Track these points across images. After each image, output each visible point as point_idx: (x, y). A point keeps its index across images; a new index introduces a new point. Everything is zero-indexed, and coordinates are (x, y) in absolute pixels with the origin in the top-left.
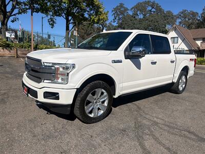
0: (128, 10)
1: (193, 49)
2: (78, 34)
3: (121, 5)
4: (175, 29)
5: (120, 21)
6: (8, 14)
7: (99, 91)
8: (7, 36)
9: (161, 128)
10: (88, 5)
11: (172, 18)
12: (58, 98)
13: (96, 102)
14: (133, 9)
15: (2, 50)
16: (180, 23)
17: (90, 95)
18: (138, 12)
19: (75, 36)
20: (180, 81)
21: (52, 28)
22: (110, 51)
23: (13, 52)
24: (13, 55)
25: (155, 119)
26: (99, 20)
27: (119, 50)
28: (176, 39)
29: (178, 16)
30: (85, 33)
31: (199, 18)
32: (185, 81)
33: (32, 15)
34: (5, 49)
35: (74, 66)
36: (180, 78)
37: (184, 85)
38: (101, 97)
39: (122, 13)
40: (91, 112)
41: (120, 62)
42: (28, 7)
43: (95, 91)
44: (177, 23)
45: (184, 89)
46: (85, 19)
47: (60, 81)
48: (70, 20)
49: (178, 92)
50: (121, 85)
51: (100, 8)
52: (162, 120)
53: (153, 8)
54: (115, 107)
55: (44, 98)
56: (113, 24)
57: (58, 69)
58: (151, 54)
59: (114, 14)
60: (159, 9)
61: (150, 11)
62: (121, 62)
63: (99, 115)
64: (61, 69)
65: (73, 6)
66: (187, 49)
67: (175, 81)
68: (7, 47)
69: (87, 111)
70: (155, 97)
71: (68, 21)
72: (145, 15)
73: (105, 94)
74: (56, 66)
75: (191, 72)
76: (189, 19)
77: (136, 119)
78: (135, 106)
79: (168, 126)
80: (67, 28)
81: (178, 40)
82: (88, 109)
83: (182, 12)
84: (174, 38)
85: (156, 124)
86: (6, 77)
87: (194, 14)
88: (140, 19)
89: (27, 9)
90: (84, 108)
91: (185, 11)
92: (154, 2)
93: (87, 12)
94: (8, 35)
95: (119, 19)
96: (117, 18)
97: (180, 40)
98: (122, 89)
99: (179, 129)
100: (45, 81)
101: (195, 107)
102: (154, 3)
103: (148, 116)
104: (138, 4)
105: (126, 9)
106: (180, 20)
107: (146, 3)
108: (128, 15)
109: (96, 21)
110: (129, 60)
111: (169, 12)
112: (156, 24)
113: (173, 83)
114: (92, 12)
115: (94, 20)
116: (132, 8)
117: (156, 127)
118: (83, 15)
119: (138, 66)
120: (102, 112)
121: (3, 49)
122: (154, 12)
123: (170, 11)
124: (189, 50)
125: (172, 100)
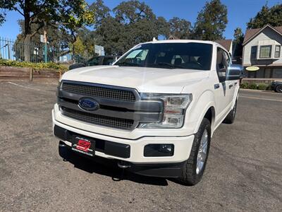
0: (109, 10)
3: (100, 3)
14: (117, 10)
18: (124, 15)
19: (44, 43)
31: (191, 29)
39: (101, 14)
53: (142, 11)
55: (145, 155)
60: (150, 15)
61: (139, 14)
72: (132, 20)
83: (173, 20)
87: (186, 24)
88: (126, 24)
91: (176, 18)
92: (144, 3)
95: (97, 22)
102: (143, 5)
104: (123, 3)
105: (107, 9)
107: (132, 3)
108: (110, 18)
109: (76, 22)
111: (161, 19)
115: (73, 21)
118: (53, 12)
122: (144, 16)
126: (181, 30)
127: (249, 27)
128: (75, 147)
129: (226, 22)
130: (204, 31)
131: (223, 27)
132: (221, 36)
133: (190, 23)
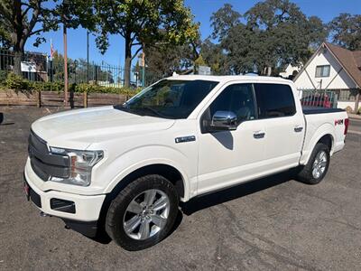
0: (239, 16)
1: (357, 87)
2: (146, 63)
3: (228, 8)
4: (325, 51)
5: (226, 37)
6: (25, 31)
7: (152, 193)
8: (23, 70)
9: (262, 262)
10: (165, 12)
11: (321, 30)
12: (73, 210)
13: (146, 213)
14: (249, 15)
15: (15, 95)
16: (336, 37)
17: (133, 202)
18: (259, 20)
19: (141, 68)
20: (316, 161)
21: (103, 53)
22: (174, 121)
23: (34, 98)
24: (34, 103)
25: (257, 241)
26: (183, 38)
27: (190, 117)
28: (326, 69)
29: (333, 26)
30: (163, 58)
32: (325, 160)
33: (65, 32)
34: (19, 92)
35: (100, 155)
36: (315, 155)
37: (323, 169)
38: (157, 203)
39: (229, 22)
40: (136, 231)
41: (192, 139)
42: (59, 18)
43: (144, 194)
44: (330, 40)
45: (323, 176)
46: (160, 37)
47: (78, 178)
48: (132, 40)
49: (312, 180)
50: (194, 180)
51: (186, 17)
52: (269, 242)
53: (285, 11)
54: (189, 214)
55: (52, 208)
56: (212, 41)
57: (74, 158)
58: (255, 119)
59: (214, 23)
60: (296, 15)
61: (280, 17)
62: (194, 139)
63: (151, 235)
64: (80, 160)
65: (136, 15)
66: (347, 87)
67: (305, 162)
68: (24, 88)
69: (128, 231)
70: (266, 191)
71: (128, 41)
72: (270, 25)
73: (164, 197)
74: (71, 154)
75: (338, 143)
76: (353, 31)
77: (221, 240)
78: (226, 212)
79: (277, 257)
80: (128, 53)
81: (329, 71)
82: (130, 227)
83: (340, 18)
84: (322, 66)
85: (255, 251)
86: (14, 148)
88: (261, 32)
89: (57, 22)
90: (122, 225)
91: (346, 15)
93: (163, 24)
94: (24, 68)
95: (224, 33)
96: (219, 32)
97: (333, 70)
98: (197, 186)
99: (295, 264)
100: (53, 178)
101: (338, 214)
102: (286, 3)
103: (244, 235)
104: (258, 5)
105: (236, 15)
106: (336, 33)
108: (240, 26)
109: (177, 40)
110: (209, 134)
111: (315, 19)
112: (290, 41)
113: (301, 167)
114: (172, 24)
115: (173, 39)
116: (248, 13)
117: (253, 258)
118: (155, 30)
119: (228, 143)
120: (157, 229)
121: (16, 92)
122: (287, 19)
123: (316, 17)
124: (350, 90)
125: (298, 199)
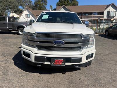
4: (27, 9)
28: (28, 15)
31: (33, 4)
97: (31, 16)
126: (28, 4)
127: (57, 5)
128: (54, 64)
129: (47, 3)
130: (38, 6)
131: (46, 5)
132: (45, 8)
133: (32, 2)
